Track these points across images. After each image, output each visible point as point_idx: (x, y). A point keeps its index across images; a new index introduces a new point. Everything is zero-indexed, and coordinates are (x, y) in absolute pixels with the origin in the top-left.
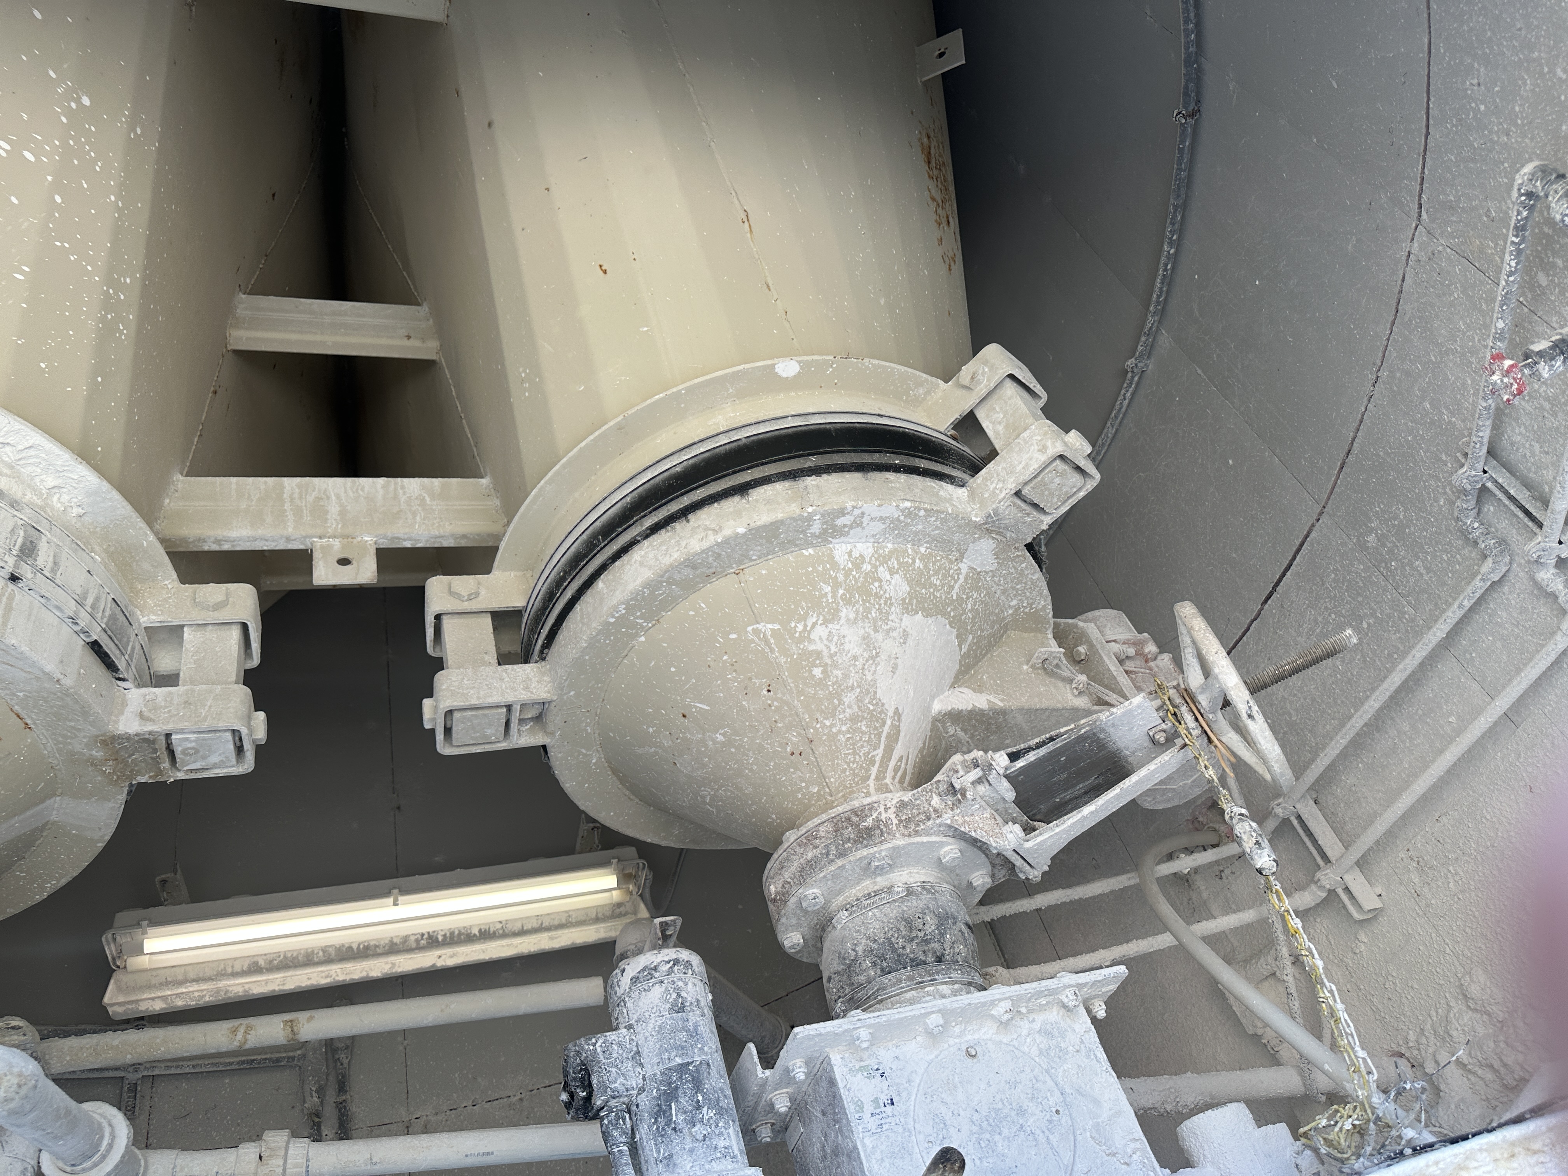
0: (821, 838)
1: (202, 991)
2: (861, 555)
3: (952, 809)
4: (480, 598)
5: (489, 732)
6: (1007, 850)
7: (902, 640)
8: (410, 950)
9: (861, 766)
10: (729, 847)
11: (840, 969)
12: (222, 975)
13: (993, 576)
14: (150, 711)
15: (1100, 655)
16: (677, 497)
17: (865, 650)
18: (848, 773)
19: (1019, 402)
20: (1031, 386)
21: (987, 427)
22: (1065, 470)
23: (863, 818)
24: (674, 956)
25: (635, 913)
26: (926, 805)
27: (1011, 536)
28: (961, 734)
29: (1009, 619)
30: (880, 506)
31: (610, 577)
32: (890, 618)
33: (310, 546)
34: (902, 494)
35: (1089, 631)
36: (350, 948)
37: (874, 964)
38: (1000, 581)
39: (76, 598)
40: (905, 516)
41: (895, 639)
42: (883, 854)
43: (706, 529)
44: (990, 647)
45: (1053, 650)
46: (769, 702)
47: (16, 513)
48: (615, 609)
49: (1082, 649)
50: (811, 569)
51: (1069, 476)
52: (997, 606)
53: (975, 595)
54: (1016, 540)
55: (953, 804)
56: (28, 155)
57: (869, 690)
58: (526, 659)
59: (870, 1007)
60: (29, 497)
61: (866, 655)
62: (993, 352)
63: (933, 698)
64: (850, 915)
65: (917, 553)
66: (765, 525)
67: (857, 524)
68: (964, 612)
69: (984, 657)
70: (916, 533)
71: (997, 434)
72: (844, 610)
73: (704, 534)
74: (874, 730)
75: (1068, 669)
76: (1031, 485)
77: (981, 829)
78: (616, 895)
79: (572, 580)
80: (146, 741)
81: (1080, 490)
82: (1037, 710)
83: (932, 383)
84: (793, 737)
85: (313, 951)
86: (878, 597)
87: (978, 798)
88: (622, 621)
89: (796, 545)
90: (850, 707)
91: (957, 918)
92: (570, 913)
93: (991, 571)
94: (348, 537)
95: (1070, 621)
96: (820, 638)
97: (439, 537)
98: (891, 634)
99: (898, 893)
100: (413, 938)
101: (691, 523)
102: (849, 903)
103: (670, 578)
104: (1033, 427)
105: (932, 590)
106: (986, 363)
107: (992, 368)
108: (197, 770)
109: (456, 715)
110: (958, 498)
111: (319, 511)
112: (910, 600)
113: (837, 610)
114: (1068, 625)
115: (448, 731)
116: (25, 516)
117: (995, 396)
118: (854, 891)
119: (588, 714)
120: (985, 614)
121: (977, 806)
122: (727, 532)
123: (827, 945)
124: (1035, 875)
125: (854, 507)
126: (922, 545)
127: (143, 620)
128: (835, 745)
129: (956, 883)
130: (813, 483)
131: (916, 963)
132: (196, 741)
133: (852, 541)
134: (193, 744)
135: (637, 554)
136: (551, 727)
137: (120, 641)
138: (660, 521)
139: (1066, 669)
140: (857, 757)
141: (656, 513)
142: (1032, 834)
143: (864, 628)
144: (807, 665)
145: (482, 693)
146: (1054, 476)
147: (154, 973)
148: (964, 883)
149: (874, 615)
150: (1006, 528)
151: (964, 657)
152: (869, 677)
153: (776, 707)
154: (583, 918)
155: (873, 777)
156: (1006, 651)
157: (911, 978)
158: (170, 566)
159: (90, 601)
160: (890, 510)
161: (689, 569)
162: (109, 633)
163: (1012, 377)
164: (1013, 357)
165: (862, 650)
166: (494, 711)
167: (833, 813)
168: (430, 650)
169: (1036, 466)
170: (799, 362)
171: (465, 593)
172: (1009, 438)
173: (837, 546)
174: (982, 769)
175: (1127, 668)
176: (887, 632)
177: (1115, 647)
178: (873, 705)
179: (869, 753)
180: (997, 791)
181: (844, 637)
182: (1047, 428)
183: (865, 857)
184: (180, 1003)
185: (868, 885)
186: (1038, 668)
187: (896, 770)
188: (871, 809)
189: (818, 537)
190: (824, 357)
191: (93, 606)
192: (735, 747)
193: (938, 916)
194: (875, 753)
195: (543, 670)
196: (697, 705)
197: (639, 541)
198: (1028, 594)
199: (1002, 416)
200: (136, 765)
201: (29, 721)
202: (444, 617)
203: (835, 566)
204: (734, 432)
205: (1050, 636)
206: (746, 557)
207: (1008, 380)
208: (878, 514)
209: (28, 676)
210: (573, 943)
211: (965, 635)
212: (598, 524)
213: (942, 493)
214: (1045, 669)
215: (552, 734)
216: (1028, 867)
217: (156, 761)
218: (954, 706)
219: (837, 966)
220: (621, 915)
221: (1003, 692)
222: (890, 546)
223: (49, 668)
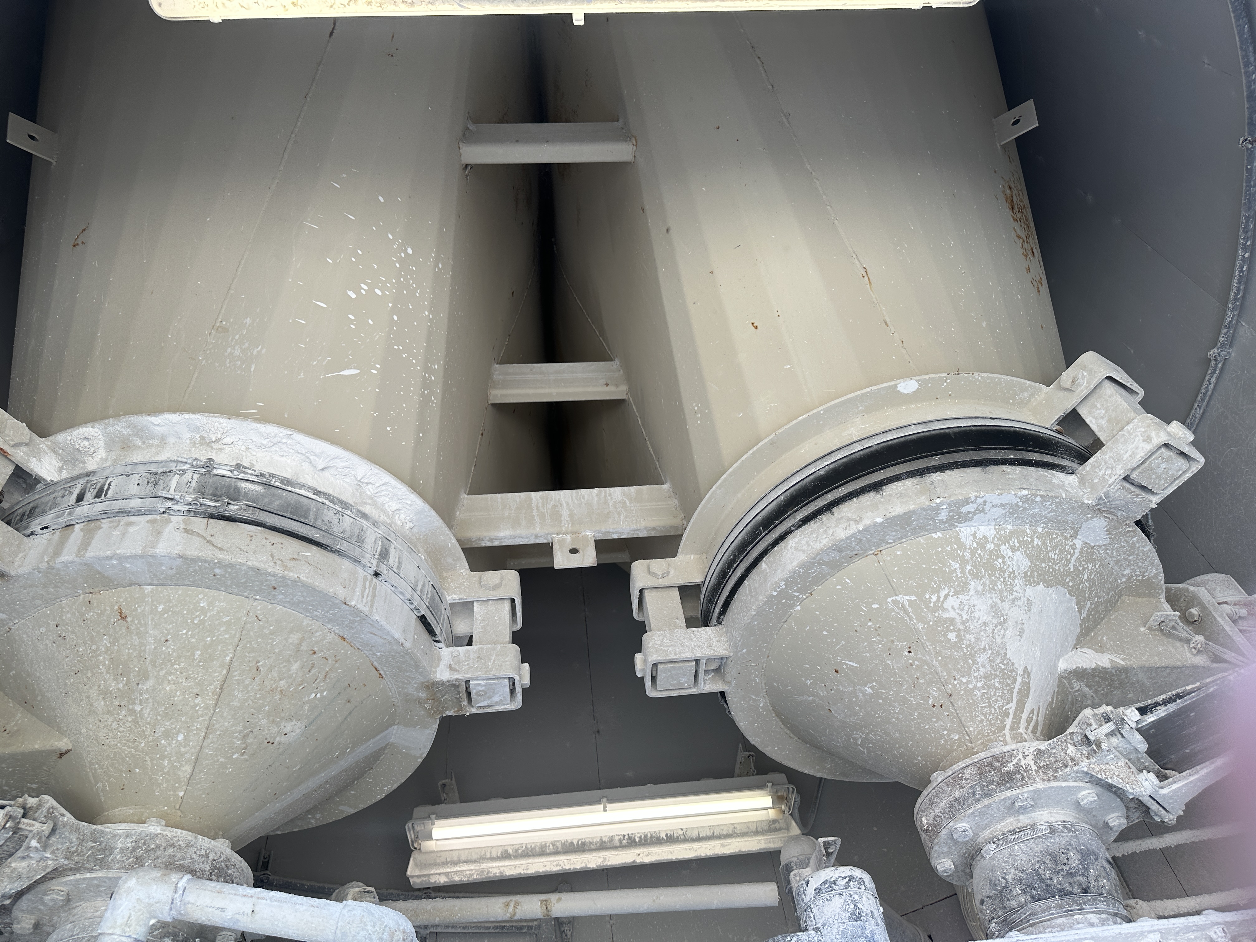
0: (966, 779)
1: (472, 870)
2: (984, 536)
3: (1088, 758)
4: (670, 576)
5: (683, 680)
6: (1144, 796)
7: (1026, 608)
8: (615, 848)
9: (997, 717)
10: (874, 781)
11: (992, 894)
12: (482, 859)
13: (1106, 549)
14: (456, 664)
15: (1213, 615)
16: (823, 495)
17: (993, 617)
18: (985, 724)
19: (1119, 399)
20: (1128, 385)
21: (1091, 421)
22: (1170, 456)
23: (1004, 764)
24: (849, 874)
25: (788, 829)
26: (1062, 754)
27: (1122, 515)
28: (1086, 689)
29: (1123, 586)
30: (999, 495)
31: (771, 559)
32: (1015, 589)
33: (550, 541)
34: (1018, 483)
35: (1200, 595)
36: (572, 843)
37: (1025, 892)
38: (1112, 553)
39: (412, 586)
40: (1023, 503)
41: (1020, 607)
42: (1026, 796)
43: (849, 520)
44: (1107, 611)
45: (1169, 613)
46: (911, 661)
47: (377, 530)
48: (777, 584)
49: (1194, 611)
50: (940, 549)
51: (1174, 461)
52: (1111, 575)
53: (1090, 566)
54: (1127, 518)
55: (1088, 754)
56: (378, 292)
57: (1000, 652)
58: (706, 623)
59: (1023, 929)
60: (383, 518)
61: (995, 621)
62: (1089, 358)
63: (1058, 658)
64: (998, 846)
65: (1035, 533)
66: (899, 516)
67: (981, 510)
68: (1081, 582)
69: (1102, 621)
70: (1033, 516)
71: (1101, 427)
72: (973, 583)
73: (847, 524)
74: (1006, 686)
75: (1184, 631)
76: (1139, 470)
77: (1117, 776)
78: (772, 814)
79: (741, 562)
80: (454, 685)
81: (1185, 472)
82: (1157, 668)
83: (1035, 387)
84: (934, 691)
85: (545, 844)
86: (1002, 571)
87: (1112, 749)
88: (782, 594)
89: (927, 530)
90: (983, 666)
91: (1098, 855)
92: (736, 826)
93: (1104, 545)
94: (576, 533)
95: (1181, 586)
96: (953, 607)
97: (637, 530)
98: (1016, 603)
99: (1041, 830)
100: (617, 838)
101: (835, 515)
102: (995, 837)
103: (820, 559)
104: (1136, 420)
105: (1051, 564)
106: (1084, 368)
107: (1090, 372)
108: (484, 707)
109: (660, 667)
110: (1069, 484)
111: (556, 516)
112: (1032, 573)
113: (966, 584)
114: (1179, 589)
115: (654, 679)
116: (382, 531)
117: (1095, 396)
118: (999, 827)
119: (756, 667)
120: (1100, 583)
121: (1112, 756)
122: (867, 522)
123: (976, 872)
124: (1170, 818)
125: (977, 497)
126: (1039, 526)
127: (448, 598)
128: (973, 699)
129: (1093, 823)
130: (939, 478)
131: (1064, 894)
132: (485, 685)
133: (975, 524)
134: (483, 688)
135: (792, 541)
136: (728, 678)
137: (436, 614)
138: (810, 514)
139: (1182, 630)
140: (993, 710)
141: (805, 508)
142: (1166, 782)
143: (992, 598)
144: (942, 631)
145: (677, 650)
146: (1160, 461)
147: (439, 855)
148: (1101, 824)
149: (1000, 587)
150: (1117, 508)
151: (1084, 621)
152: (999, 640)
153: (917, 666)
154: (746, 830)
155: (1008, 727)
156: (1122, 615)
157: (1060, 907)
158: (465, 560)
159: (419, 587)
160: (1009, 498)
161: (836, 553)
162: (431, 609)
163: (1109, 378)
164: (1108, 361)
165: (990, 617)
166: (687, 664)
167: (976, 758)
168: (635, 616)
169: (1143, 454)
170: (918, 381)
171: (660, 573)
172: (1113, 430)
173: (962, 529)
174: (1114, 723)
175: (1241, 628)
176: (1013, 601)
177: (1227, 608)
178: (1004, 664)
179: (1003, 706)
180: (1130, 743)
181: (974, 606)
182: (1149, 421)
183: (1009, 798)
184: (457, 879)
185: (1010, 822)
186: (1155, 630)
187: (1029, 721)
188: (1010, 756)
189: (946, 523)
190: (939, 375)
191: (421, 591)
192: (882, 699)
193: (1081, 852)
194: (1008, 706)
195: (721, 632)
196: (847, 662)
197: (793, 531)
198: (1140, 564)
199: (1104, 412)
200: (446, 703)
201: (382, 673)
202: (646, 591)
203: (962, 546)
204: (866, 440)
205: (1163, 600)
206: (883, 541)
207: (1106, 381)
208: (999, 502)
209: (383, 641)
210: (740, 851)
211: (1084, 602)
212: (758, 517)
213: (1054, 481)
214: (1162, 631)
215: (729, 683)
216: (1163, 812)
217: (459, 700)
218: (1078, 665)
219: (988, 891)
220: (776, 830)
221: (1124, 651)
222: (1010, 527)
223: (398, 635)
